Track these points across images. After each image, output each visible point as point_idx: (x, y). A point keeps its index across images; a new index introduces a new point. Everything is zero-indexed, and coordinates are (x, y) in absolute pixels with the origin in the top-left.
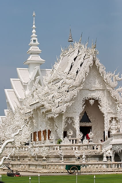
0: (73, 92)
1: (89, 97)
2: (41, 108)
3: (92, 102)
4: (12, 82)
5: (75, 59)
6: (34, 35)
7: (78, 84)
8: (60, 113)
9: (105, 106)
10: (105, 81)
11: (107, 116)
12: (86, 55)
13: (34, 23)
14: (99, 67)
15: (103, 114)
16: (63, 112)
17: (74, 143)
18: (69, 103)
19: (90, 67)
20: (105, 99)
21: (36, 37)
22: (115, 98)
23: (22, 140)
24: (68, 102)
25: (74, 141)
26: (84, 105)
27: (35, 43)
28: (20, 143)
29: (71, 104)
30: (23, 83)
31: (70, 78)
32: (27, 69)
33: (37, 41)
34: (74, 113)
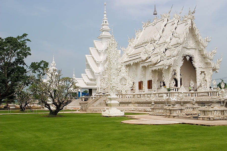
0: (178, 48)
1: (186, 54)
2: (141, 63)
3: (188, 58)
4: (91, 49)
5: (165, 26)
6: (105, 18)
7: (182, 42)
8: (169, 65)
9: (197, 62)
10: (200, 41)
11: (198, 70)
12: (179, 21)
13: (105, 10)
14: (195, 30)
15: (195, 68)
16: (171, 64)
17: (177, 91)
18: (175, 58)
19: (189, 29)
20: (197, 57)
21: (107, 20)
22: (207, 55)
23: (127, 89)
24: (175, 56)
25: (177, 90)
26: (183, 60)
27: (106, 24)
28: (125, 91)
29: (177, 58)
30: (99, 51)
31: (176, 37)
32: (100, 41)
33: (107, 22)
34: (176, 67)
